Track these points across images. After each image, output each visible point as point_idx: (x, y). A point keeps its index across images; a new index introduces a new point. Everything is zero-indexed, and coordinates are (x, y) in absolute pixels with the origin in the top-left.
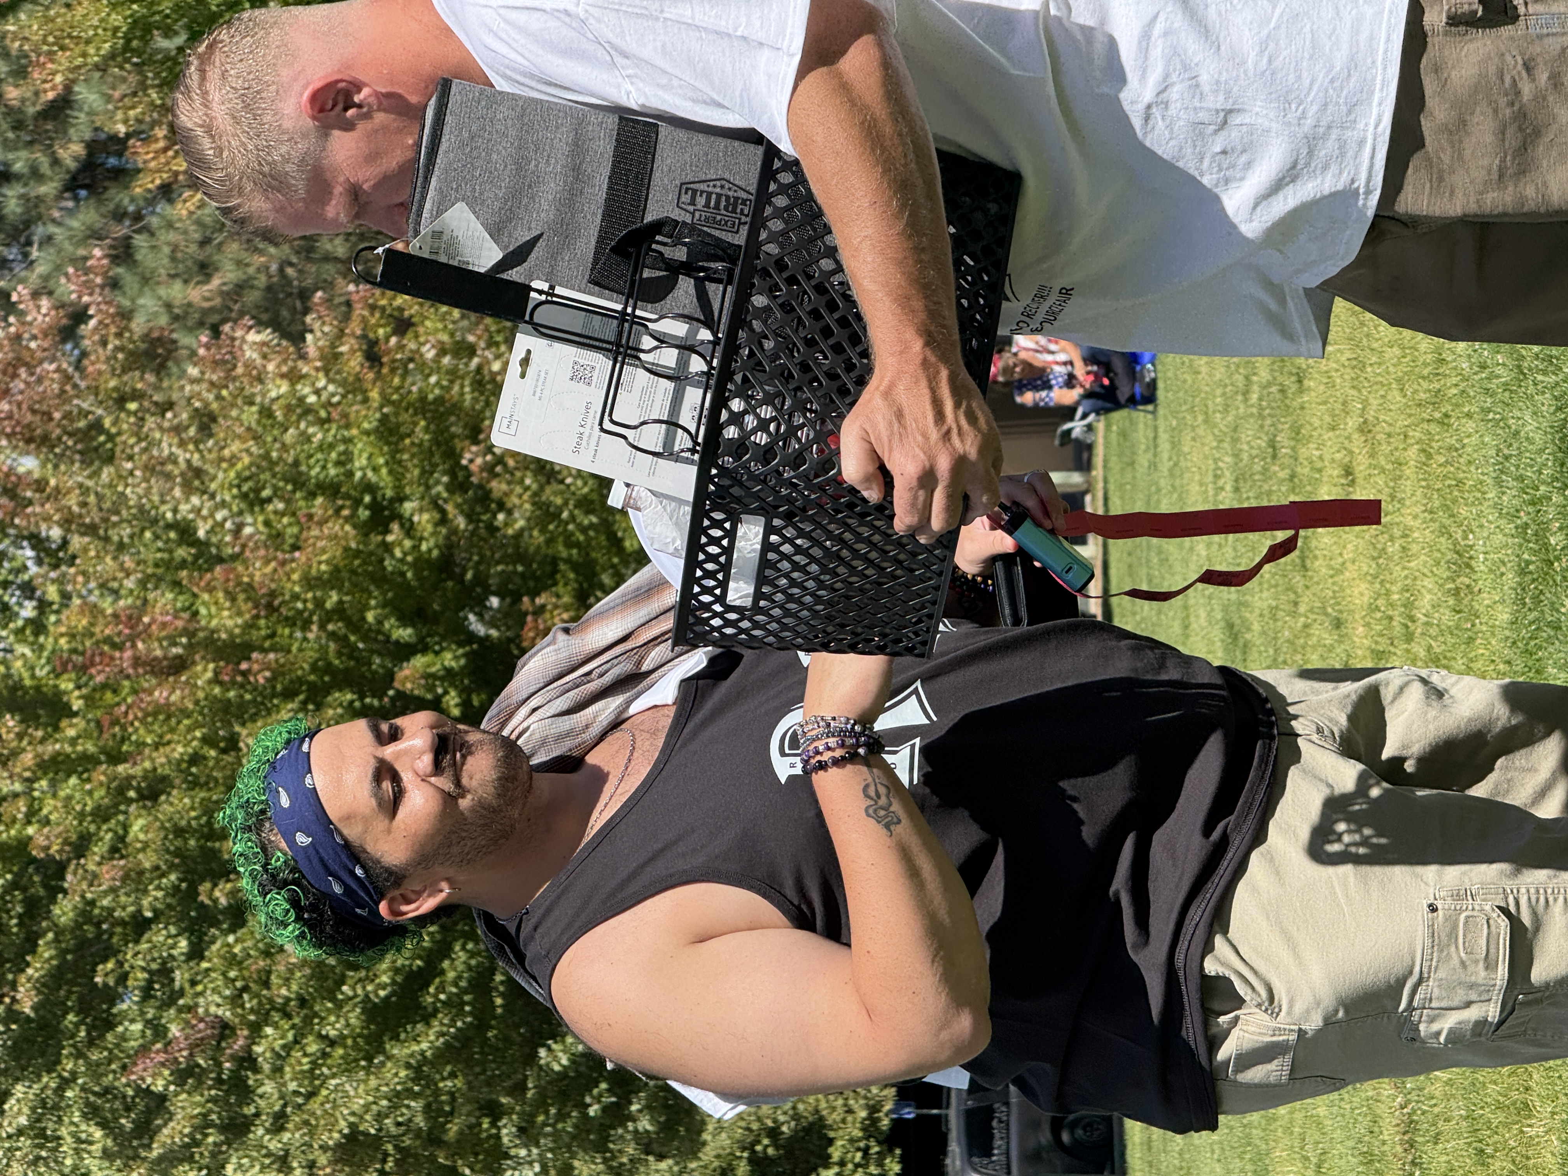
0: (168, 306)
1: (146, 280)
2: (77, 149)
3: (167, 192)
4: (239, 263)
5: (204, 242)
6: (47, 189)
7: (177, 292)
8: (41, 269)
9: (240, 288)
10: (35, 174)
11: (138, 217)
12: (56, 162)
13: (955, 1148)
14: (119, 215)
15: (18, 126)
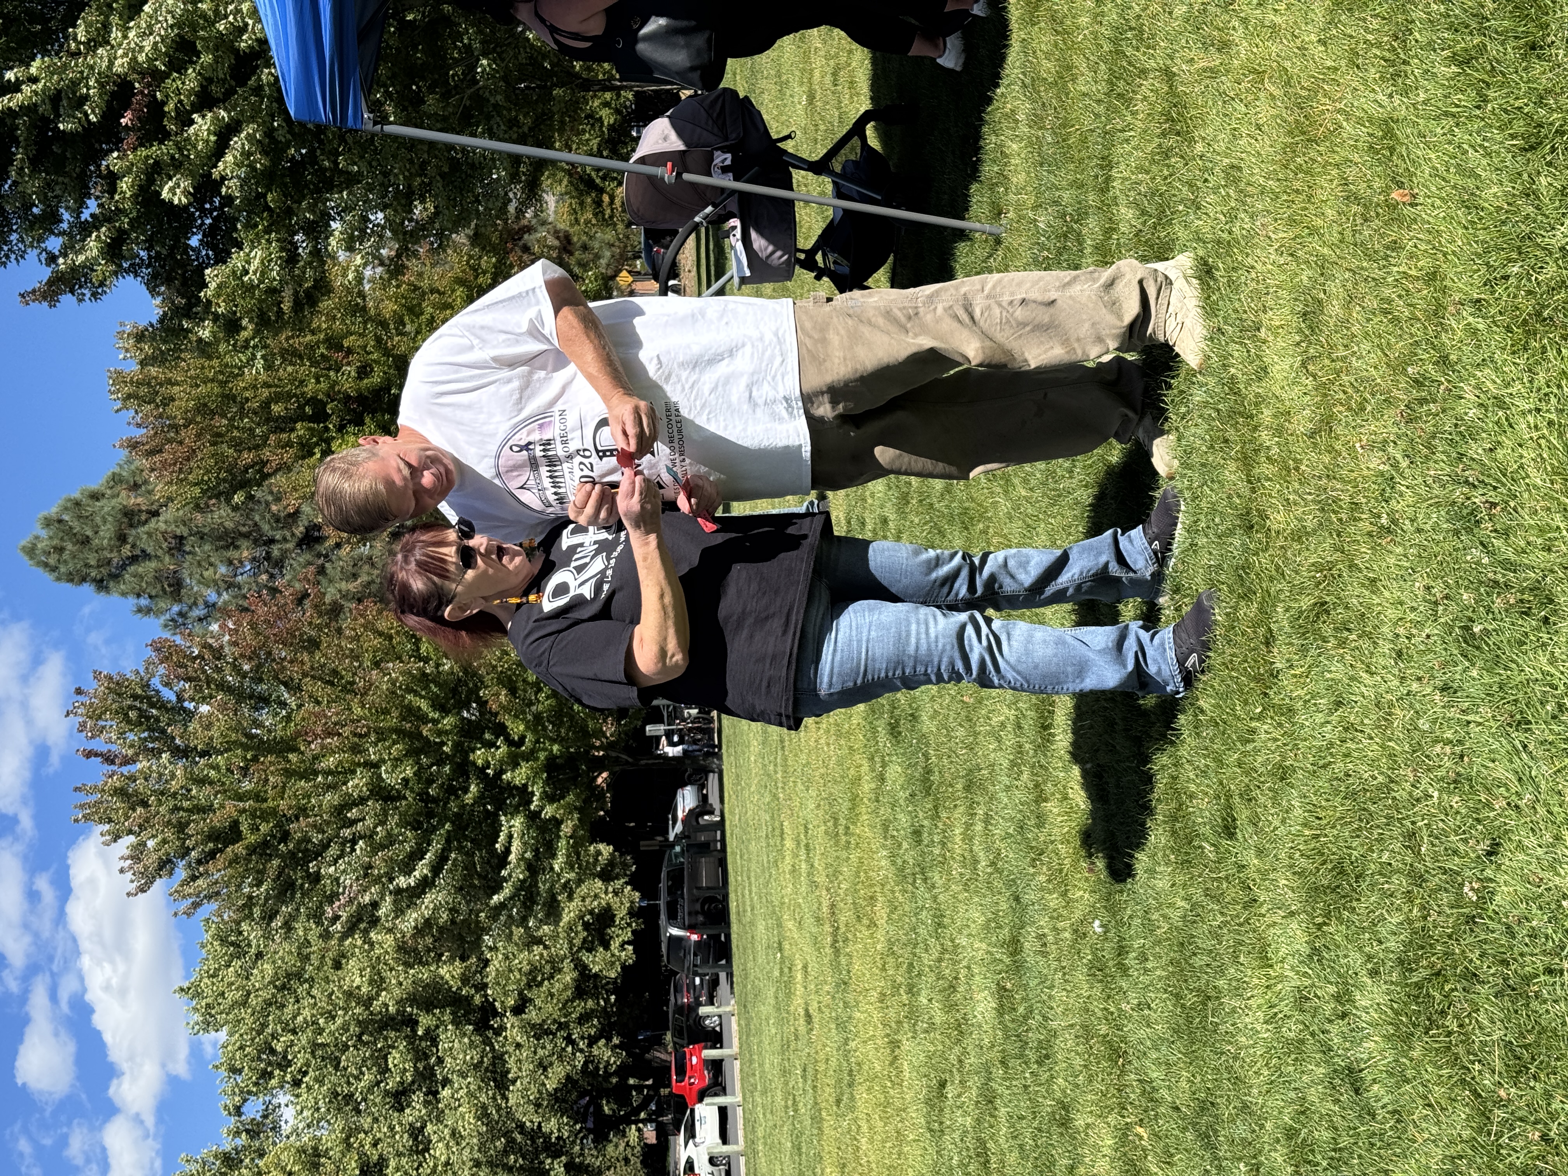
0: (340, 591)
1: (330, 581)
2: (302, 529)
3: (338, 546)
4: (369, 574)
5: (355, 565)
6: (290, 546)
7: (343, 586)
8: (287, 577)
9: (369, 583)
10: (285, 539)
11: (326, 556)
12: (293, 535)
13: (663, 917)
14: (319, 555)
15: (278, 521)
